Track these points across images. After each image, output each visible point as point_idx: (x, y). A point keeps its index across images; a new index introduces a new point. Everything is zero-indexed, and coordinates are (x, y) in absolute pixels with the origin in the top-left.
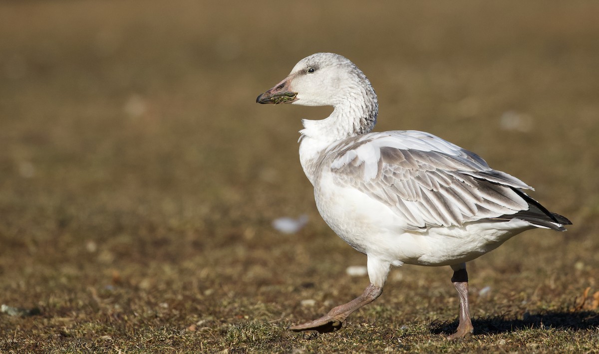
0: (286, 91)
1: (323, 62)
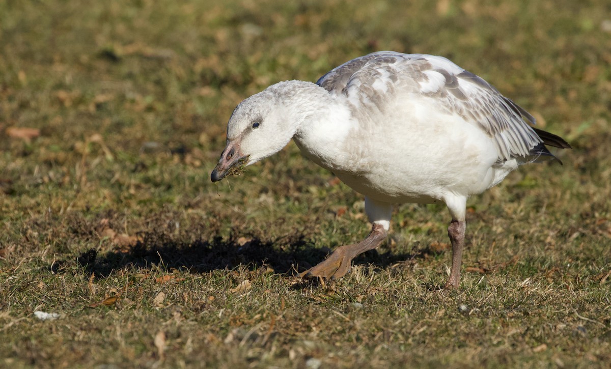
0: (239, 158)
1: (263, 111)
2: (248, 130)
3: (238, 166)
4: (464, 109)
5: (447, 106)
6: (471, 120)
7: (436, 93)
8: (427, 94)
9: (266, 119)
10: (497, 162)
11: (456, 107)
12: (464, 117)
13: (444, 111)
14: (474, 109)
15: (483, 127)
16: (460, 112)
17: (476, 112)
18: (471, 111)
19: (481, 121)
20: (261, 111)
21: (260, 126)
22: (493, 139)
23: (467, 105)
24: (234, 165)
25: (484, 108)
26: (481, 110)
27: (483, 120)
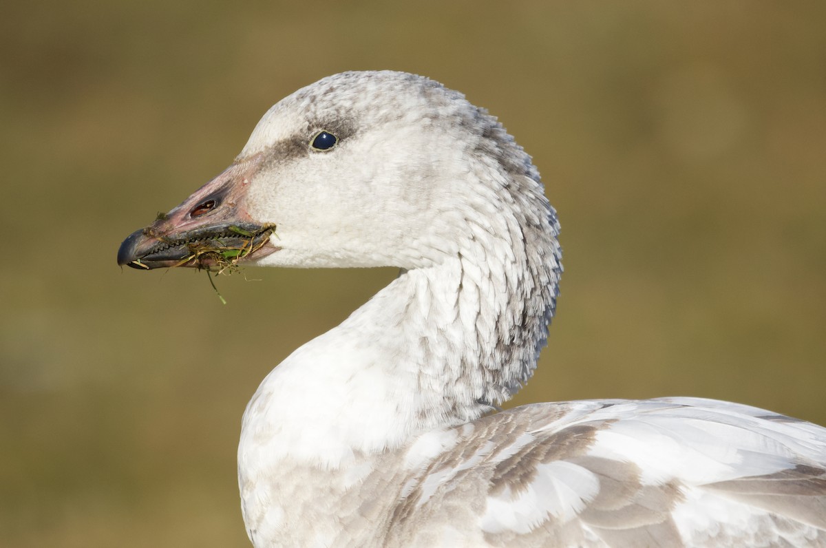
2: (293, 148)
3: (220, 244)
20: (360, 105)
21: (338, 149)
24: (207, 236)
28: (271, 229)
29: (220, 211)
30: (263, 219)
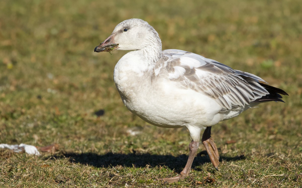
2: (121, 31)
3: (110, 47)
4: (196, 86)
5: (184, 85)
6: (200, 91)
7: (177, 79)
8: (171, 80)
9: (132, 28)
10: (221, 111)
11: (190, 85)
12: (196, 90)
13: (182, 88)
14: (202, 85)
15: (209, 95)
16: (193, 88)
17: (204, 87)
18: (200, 86)
19: (207, 92)
20: (131, 24)
21: (128, 31)
22: (217, 100)
23: (198, 84)
24: (108, 46)
25: (210, 85)
26: (208, 85)
27: (209, 91)
28: (118, 44)
29: (110, 42)
30: (117, 43)
